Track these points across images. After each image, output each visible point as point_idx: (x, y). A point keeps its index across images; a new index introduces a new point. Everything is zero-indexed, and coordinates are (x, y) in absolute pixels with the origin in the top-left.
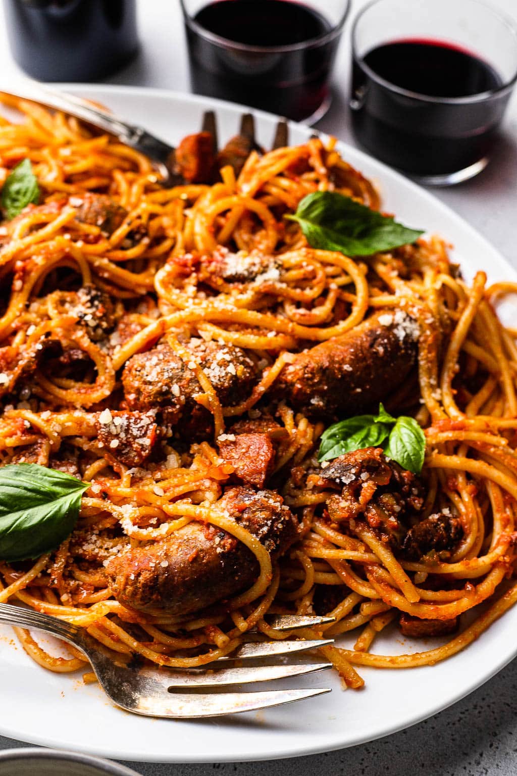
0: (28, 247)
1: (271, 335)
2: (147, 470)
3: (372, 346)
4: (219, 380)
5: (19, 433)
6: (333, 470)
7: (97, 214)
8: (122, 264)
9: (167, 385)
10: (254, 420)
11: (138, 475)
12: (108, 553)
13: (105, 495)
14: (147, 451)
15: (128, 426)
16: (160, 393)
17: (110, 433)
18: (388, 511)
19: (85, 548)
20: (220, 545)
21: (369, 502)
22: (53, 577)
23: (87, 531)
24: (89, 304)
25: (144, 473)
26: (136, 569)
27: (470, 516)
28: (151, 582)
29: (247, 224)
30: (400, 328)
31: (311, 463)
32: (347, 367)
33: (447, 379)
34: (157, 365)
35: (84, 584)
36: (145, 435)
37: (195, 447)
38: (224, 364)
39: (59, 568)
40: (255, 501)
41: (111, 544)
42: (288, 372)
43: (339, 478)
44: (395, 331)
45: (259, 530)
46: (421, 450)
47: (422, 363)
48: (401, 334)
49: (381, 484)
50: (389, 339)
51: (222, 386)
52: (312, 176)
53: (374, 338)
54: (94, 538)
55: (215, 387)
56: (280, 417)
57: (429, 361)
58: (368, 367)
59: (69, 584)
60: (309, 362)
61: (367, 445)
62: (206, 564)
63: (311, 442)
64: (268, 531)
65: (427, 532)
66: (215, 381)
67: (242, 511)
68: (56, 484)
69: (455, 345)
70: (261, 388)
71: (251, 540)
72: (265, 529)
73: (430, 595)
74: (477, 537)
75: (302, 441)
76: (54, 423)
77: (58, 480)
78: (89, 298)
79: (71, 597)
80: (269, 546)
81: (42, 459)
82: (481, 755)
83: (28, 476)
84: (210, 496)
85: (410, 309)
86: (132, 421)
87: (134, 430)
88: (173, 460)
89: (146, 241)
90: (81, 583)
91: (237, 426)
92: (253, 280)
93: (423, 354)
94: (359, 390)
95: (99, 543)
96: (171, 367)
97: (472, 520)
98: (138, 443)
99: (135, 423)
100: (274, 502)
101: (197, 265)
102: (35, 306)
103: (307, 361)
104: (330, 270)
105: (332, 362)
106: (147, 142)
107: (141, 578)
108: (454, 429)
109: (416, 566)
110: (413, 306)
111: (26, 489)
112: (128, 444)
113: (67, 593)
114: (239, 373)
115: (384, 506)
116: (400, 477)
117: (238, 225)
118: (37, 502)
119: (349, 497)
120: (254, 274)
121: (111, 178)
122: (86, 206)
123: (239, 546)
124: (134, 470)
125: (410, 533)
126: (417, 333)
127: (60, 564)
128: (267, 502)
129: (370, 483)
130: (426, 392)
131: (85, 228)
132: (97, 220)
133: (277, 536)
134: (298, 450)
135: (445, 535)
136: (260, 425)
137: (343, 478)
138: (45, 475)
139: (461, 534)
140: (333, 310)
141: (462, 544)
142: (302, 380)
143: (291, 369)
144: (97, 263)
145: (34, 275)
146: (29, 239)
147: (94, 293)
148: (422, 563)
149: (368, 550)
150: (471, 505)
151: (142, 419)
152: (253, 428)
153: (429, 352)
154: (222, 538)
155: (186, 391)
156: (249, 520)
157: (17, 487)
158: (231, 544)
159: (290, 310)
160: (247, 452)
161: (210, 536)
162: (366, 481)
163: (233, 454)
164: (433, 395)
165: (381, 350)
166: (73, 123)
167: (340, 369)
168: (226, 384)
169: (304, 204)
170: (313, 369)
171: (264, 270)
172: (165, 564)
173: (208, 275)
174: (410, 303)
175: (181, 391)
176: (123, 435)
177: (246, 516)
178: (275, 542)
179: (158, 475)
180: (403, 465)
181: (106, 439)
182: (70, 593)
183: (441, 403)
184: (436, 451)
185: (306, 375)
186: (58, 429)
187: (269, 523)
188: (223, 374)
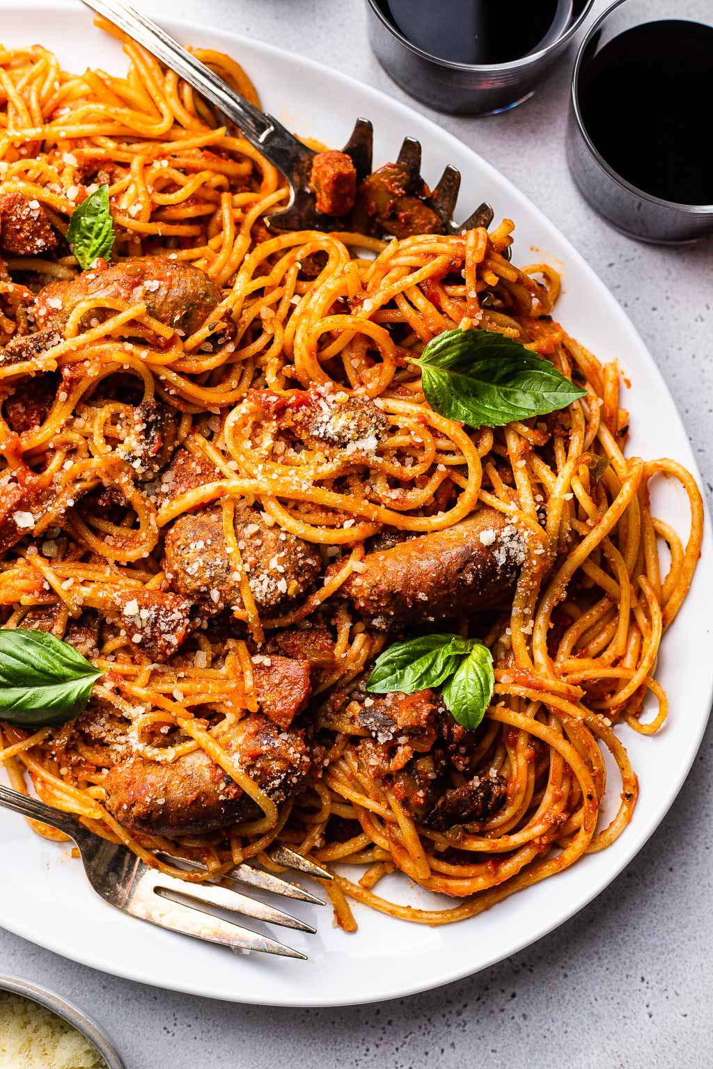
0: (80, 348)
1: (348, 524)
2: (172, 665)
3: (460, 571)
4: (266, 596)
5: (37, 593)
6: (372, 720)
7: (176, 305)
8: (193, 378)
9: (206, 585)
10: (302, 630)
11: (160, 671)
12: (115, 739)
13: (118, 691)
14: (173, 650)
15: (156, 619)
16: (197, 591)
17: (134, 625)
18: (420, 779)
19: (92, 728)
20: (222, 792)
21: (399, 771)
22: (53, 753)
23: (95, 713)
24: (142, 437)
25: (166, 669)
26: (131, 798)
27: (518, 786)
28: (143, 816)
29: (361, 346)
30: (502, 549)
31: (358, 686)
32: (422, 596)
33: (546, 608)
34: (202, 552)
35: (86, 761)
36: (174, 630)
37: (231, 644)
38: (275, 576)
39: (62, 745)
40: (274, 749)
41: (120, 731)
42: (354, 583)
43: (376, 732)
44: (496, 553)
45: (270, 781)
46: (483, 707)
47: (519, 590)
48: (501, 558)
49: (418, 750)
50: (484, 563)
51: (267, 603)
52: (460, 290)
53: (467, 560)
54: (103, 721)
55: (258, 605)
56: (335, 626)
57: (528, 588)
58: (449, 596)
59: (71, 758)
60: (380, 581)
61: (424, 686)
62: (206, 808)
63: (362, 668)
64: (280, 784)
65: (460, 802)
66: (260, 597)
67: (256, 757)
68: (67, 665)
69: (570, 566)
70: (316, 601)
71: (258, 795)
72: (277, 782)
73: (444, 867)
74: (518, 811)
75: (351, 666)
76: (75, 596)
77: (71, 662)
78: (144, 426)
79: (72, 770)
80: (279, 797)
81: (58, 628)
82: (465, 1006)
83: (39, 647)
84: (231, 718)
85: (521, 530)
86: (162, 613)
87: (162, 624)
88: (202, 658)
89: (231, 348)
90: (84, 760)
91: (280, 639)
92: (344, 446)
93: (523, 581)
94: (432, 619)
95: (108, 726)
96: (216, 563)
97: (518, 792)
98: (164, 639)
99: (165, 616)
100: (295, 753)
101: (281, 411)
102: (79, 423)
103: (378, 578)
104: (442, 444)
105: (406, 584)
106: (276, 142)
107: (133, 809)
108: (529, 685)
109: (437, 836)
110: (525, 528)
111: (33, 666)
112: (154, 639)
113: (67, 766)
114: (290, 592)
115: (417, 773)
116: (450, 733)
117: (351, 344)
118: (44, 683)
119: (382, 754)
120: (346, 440)
121: (218, 204)
122: (163, 292)
123: (243, 797)
124: (155, 665)
125: (440, 803)
126: (522, 557)
127: (63, 741)
128: (286, 751)
129: (407, 748)
130: (515, 623)
131: (156, 326)
132: (173, 315)
133: (290, 788)
134: (343, 676)
135: (481, 807)
136: (307, 638)
137: (380, 734)
138: (58, 652)
139: (502, 802)
140: (436, 495)
141: (499, 814)
142: (367, 600)
143: (358, 581)
144: (163, 378)
145: (83, 386)
146: (83, 337)
147: (152, 418)
148: (445, 836)
149: (389, 808)
150: (524, 771)
151: (174, 613)
152: (298, 643)
153: (532, 580)
154: (228, 784)
155: (228, 597)
156: (262, 769)
157: (24, 662)
158: (236, 794)
159: (381, 488)
160: (280, 683)
161: (216, 780)
162: (404, 745)
163: (265, 683)
164: (522, 630)
165: (470, 578)
166: (187, 91)
167: (414, 597)
168: (273, 603)
169: (434, 346)
170: (382, 591)
171: (361, 434)
172: (161, 801)
173: (293, 424)
174: (523, 524)
175: (221, 596)
176: (148, 630)
177: (259, 765)
178: (286, 795)
179: (182, 674)
180: (457, 719)
181: (130, 629)
182: (71, 765)
183: (529, 639)
184: (503, 703)
185: (371, 598)
186: (80, 602)
187: (283, 776)
188: (272, 588)
